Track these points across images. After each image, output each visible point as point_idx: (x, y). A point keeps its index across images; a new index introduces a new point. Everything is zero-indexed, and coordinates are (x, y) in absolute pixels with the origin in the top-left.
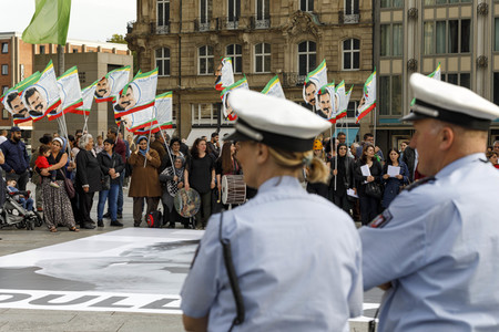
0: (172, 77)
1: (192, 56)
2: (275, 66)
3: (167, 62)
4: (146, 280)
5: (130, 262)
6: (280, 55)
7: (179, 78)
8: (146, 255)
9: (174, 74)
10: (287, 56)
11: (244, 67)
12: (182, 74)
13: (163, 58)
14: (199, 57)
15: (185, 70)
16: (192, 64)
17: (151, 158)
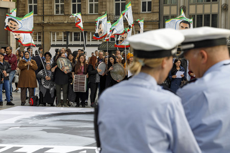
0: (39, 16)
1: (51, 3)
2: (101, 10)
3: (35, 7)
4: (33, 137)
5: (21, 127)
6: (104, 3)
7: (43, 16)
8: (31, 122)
9: (40, 14)
10: (108, 4)
11: (82, 10)
12: (45, 14)
13: (33, 4)
14: (55, 4)
15: (47, 12)
16: (51, 8)
17: (32, 64)
